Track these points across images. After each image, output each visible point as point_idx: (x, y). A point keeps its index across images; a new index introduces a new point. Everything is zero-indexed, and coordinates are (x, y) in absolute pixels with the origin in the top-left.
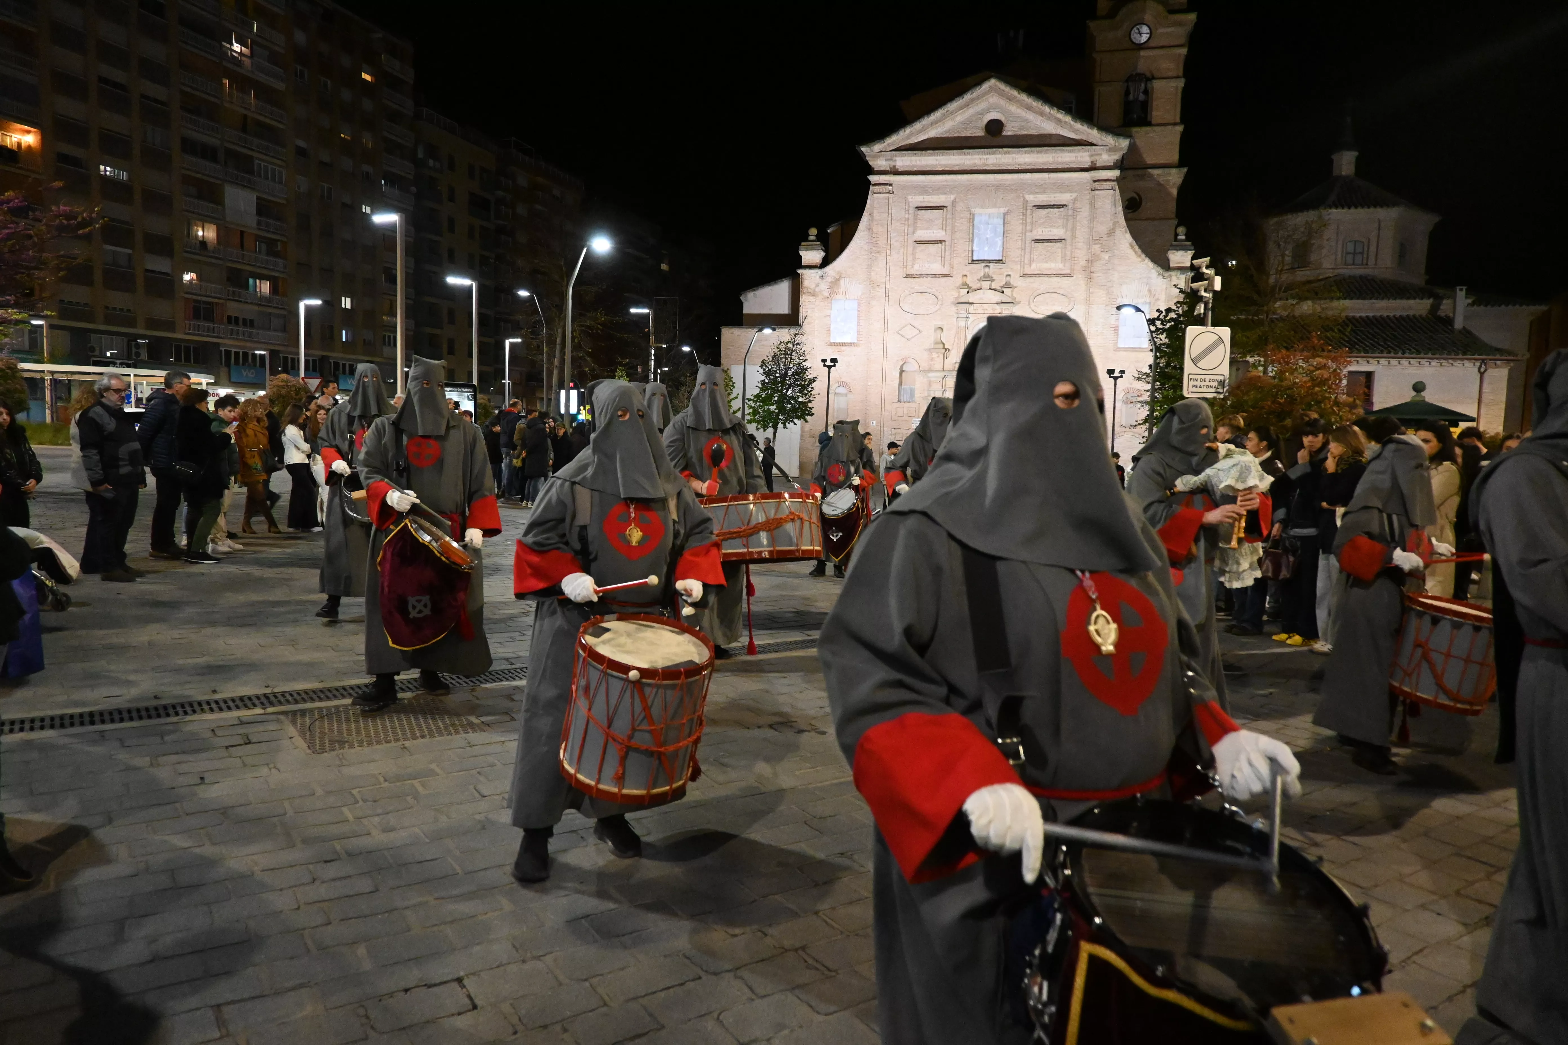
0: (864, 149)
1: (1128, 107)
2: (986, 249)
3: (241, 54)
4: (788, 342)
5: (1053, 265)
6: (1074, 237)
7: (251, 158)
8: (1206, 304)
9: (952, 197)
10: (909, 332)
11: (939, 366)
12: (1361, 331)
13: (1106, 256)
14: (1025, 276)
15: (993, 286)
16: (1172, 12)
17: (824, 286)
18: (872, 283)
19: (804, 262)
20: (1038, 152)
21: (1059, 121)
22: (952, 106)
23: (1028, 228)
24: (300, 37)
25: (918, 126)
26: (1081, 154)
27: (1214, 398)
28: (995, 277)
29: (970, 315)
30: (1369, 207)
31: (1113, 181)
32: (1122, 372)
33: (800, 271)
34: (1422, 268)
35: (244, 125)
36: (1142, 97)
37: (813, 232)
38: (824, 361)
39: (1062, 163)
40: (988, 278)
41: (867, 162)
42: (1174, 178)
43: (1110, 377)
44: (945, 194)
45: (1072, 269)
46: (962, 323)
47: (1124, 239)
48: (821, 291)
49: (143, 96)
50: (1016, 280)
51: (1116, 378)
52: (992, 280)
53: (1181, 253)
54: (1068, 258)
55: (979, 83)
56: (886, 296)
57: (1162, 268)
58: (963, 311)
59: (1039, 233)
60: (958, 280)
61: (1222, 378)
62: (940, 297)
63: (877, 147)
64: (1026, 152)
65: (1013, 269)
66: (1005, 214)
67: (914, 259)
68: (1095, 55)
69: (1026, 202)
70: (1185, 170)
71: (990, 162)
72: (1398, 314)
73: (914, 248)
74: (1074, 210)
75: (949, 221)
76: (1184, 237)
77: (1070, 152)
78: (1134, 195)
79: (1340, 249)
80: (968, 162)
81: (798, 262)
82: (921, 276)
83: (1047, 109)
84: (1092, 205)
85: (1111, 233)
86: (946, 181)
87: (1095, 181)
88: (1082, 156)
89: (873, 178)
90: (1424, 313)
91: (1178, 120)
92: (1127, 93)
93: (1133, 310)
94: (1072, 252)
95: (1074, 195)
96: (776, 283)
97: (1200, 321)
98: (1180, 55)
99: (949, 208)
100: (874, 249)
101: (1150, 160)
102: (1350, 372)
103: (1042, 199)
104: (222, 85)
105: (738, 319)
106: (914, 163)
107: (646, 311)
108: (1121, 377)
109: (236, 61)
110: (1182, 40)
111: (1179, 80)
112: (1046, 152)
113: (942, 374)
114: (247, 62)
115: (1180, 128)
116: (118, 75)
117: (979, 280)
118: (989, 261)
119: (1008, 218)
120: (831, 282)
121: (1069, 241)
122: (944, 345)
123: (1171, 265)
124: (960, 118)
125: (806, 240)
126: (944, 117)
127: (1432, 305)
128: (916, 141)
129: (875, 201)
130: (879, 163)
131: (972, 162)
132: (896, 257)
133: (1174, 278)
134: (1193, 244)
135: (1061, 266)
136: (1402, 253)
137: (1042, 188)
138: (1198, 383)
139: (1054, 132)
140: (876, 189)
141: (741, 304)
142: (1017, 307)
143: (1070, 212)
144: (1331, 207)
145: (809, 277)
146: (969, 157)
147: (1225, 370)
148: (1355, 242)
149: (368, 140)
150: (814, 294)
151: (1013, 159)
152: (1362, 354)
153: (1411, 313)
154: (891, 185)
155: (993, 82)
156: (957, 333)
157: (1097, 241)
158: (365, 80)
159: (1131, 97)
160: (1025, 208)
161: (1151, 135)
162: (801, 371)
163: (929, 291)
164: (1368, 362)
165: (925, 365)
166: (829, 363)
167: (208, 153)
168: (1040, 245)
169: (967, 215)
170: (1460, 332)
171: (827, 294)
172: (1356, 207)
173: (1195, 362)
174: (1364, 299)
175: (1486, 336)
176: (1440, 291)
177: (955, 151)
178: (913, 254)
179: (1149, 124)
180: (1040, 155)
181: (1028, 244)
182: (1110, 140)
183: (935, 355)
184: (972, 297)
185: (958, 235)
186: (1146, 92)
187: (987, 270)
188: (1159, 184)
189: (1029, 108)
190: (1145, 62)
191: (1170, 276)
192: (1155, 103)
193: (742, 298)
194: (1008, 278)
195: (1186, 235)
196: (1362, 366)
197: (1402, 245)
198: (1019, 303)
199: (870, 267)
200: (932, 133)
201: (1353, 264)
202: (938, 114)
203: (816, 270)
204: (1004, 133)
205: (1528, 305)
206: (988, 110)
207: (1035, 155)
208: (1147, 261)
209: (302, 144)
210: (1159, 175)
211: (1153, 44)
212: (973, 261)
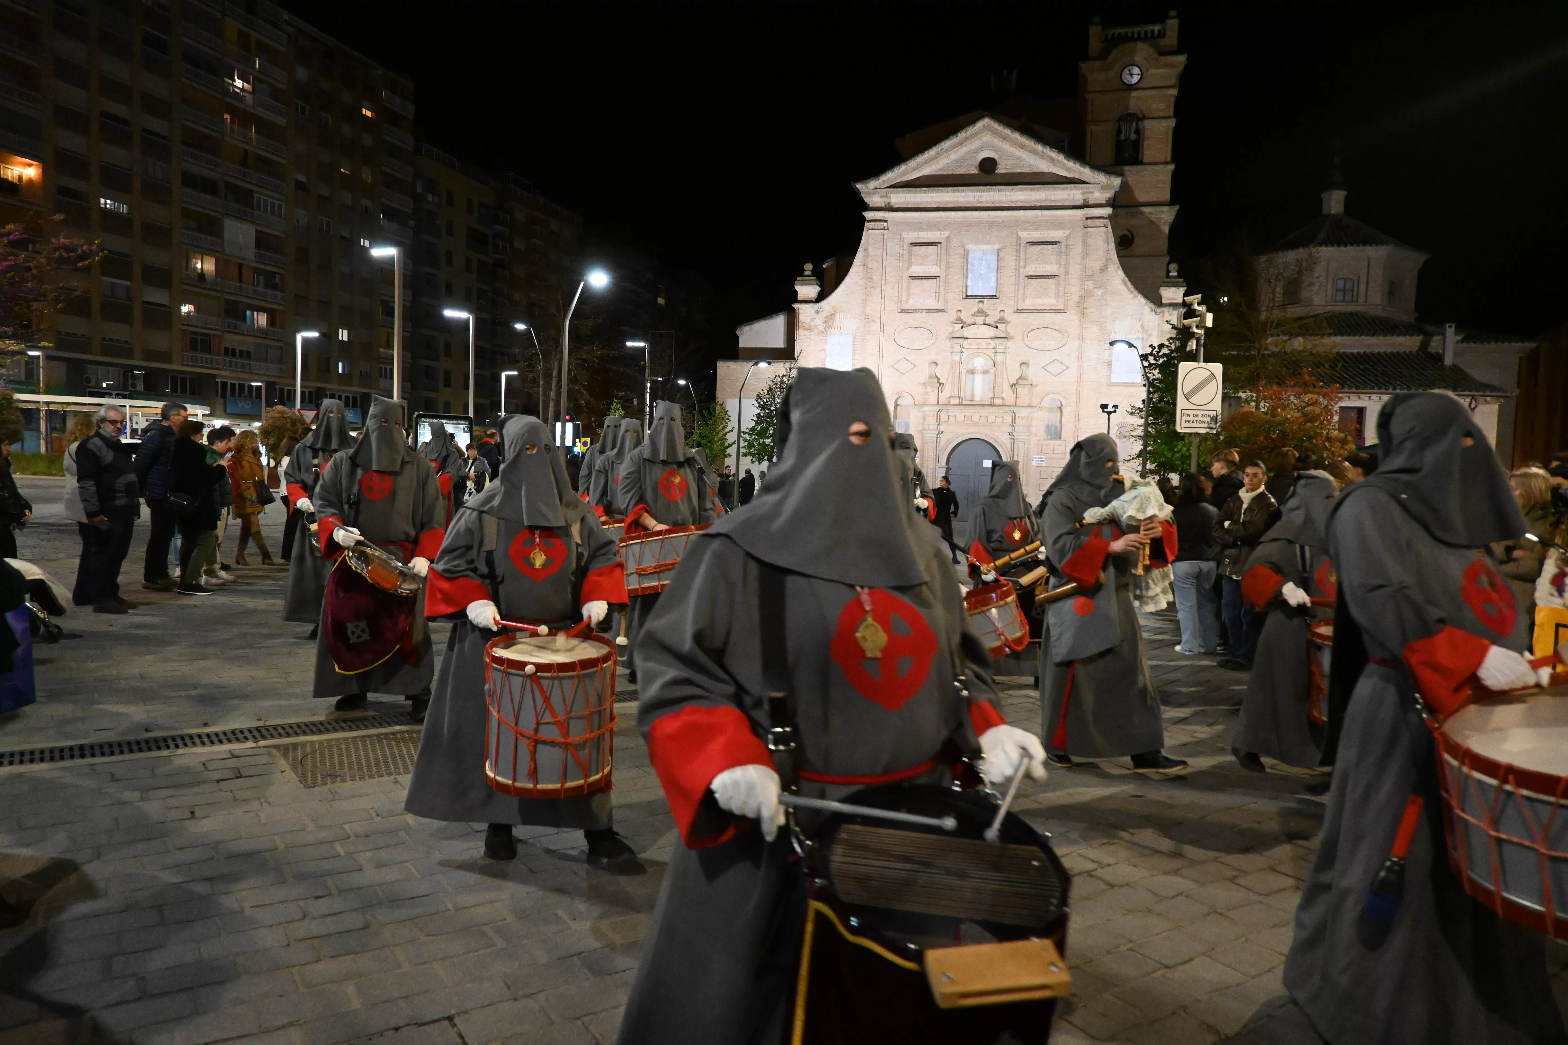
0: (859, 186)
1: (1119, 146)
2: (980, 284)
3: (243, 90)
4: (783, 376)
5: (1046, 301)
6: (1067, 273)
7: (251, 192)
8: (1198, 340)
9: (947, 233)
10: (904, 366)
11: (933, 399)
12: (1352, 367)
13: (1099, 292)
14: (1018, 311)
15: (987, 321)
16: (1162, 53)
17: (819, 321)
18: (868, 318)
19: (800, 297)
20: (1031, 190)
21: (1052, 160)
22: (946, 144)
23: (1022, 263)
24: (301, 73)
25: (912, 163)
26: (1074, 192)
27: (1207, 433)
28: (989, 312)
29: (964, 350)
30: (1358, 246)
31: (1105, 218)
32: (1116, 406)
33: (795, 306)
34: (1412, 305)
35: (245, 160)
36: (1133, 136)
37: (809, 267)
39: (1056, 201)
40: (981, 313)
41: (862, 199)
42: (1166, 216)
43: (1104, 411)
44: (939, 230)
45: (1065, 305)
46: (957, 358)
47: (1117, 276)
48: (816, 326)
49: (144, 131)
50: (1009, 316)
51: (1109, 413)
52: (987, 316)
53: (1173, 289)
54: (1062, 293)
55: (973, 122)
56: (881, 331)
57: (1155, 303)
58: (957, 346)
59: (1034, 269)
60: (953, 316)
61: (1213, 413)
62: (934, 332)
63: (872, 184)
64: (1019, 190)
65: (1007, 305)
66: (999, 251)
67: (909, 294)
68: (1087, 96)
69: (1019, 239)
70: (1177, 208)
71: (984, 199)
72: (1389, 350)
73: (909, 283)
74: (1066, 246)
75: (944, 257)
76: (1176, 274)
77: (1063, 189)
78: (1126, 232)
79: (1330, 286)
80: (962, 199)
81: (793, 297)
82: (915, 311)
83: (1039, 147)
84: (1085, 242)
85: (1104, 269)
86: (941, 217)
87: (1087, 219)
88: (1074, 194)
89: (868, 215)
90: (1414, 349)
91: (1169, 159)
92: (1119, 132)
93: (1125, 346)
94: (1065, 288)
95: (1067, 232)
96: (771, 317)
97: (1192, 357)
98: (1170, 95)
99: (944, 244)
100: (870, 284)
101: (1141, 197)
102: (1341, 408)
103: (1037, 236)
104: (224, 120)
105: (734, 353)
106: (908, 200)
107: (642, 344)
108: (1115, 411)
109: (237, 97)
110: (1173, 82)
111: (1169, 120)
112: (1037, 190)
113: (937, 408)
114: (249, 98)
115: (1172, 167)
116: (120, 110)
117: (973, 315)
118: (984, 297)
119: (1002, 254)
120: (826, 317)
121: (1062, 277)
122: (938, 379)
123: (1164, 301)
124: (954, 156)
125: (802, 275)
126: (938, 154)
127: (1422, 342)
128: (911, 178)
129: (870, 238)
130: (874, 200)
131: (966, 199)
132: (890, 291)
133: (1166, 314)
134: (1185, 281)
135: (1054, 302)
136: (1392, 290)
137: (1036, 225)
138: (1191, 418)
139: (1047, 170)
140: (871, 225)
141: (736, 338)
142: (1011, 342)
143: (1063, 249)
144: (1320, 245)
145: (805, 312)
146: (963, 194)
147: (1217, 405)
148: (1345, 279)
149: (367, 175)
150: (809, 329)
151: (1006, 196)
152: (1354, 390)
153: (1401, 349)
154: (886, 221)
155: (987, 121)
156: (952, 367)
157: (1090, 277)
158: (365, 115)
159: (1123, 137)
160: (1019, 244)
161: (1142, 173)
163: (923, 325)
164: (1359, 398)
165: (919, 399)
167: (209, 187)
168: (1033, 282)
169: (961, 251)
170: (1450, 368)
172: (1346, 246)
173: (1187, 397)
174: (1355, 335)
175: (1476, 373)
176: (1430, 328)
177: (950, 188)
178: (908, 289)
179: (1141, 163)
180: (1033, 193)
181: (1021, 280)
182: (1101, 178)
183: (929, 389)
184: (966, 332)
185: (952, 270)
186: (1137, 131)
187: (981, 305)
188: (1152, 223)
189: (1022, 147)
190: (1136, 102)
191: (1163, 312)
192: (1146, 143)
193: (738, 332)
194: (1002, 313)
195: (1178, 271)
196: (1354, 402)
197: (1392, 284)
198: (1013, 338)
199: (864, 302)
200: (927, 171)
201: (1343, 301)
202: (933, 152)
203: (811, 305)
204: (998, 171)
205: (1517, 342)
206: (981, 149)
207: (1028, 193)
208: (1140, 297)
209: (302, 178)
210: (1150, 213)
211: (1144, 84)
212: (967, 297)
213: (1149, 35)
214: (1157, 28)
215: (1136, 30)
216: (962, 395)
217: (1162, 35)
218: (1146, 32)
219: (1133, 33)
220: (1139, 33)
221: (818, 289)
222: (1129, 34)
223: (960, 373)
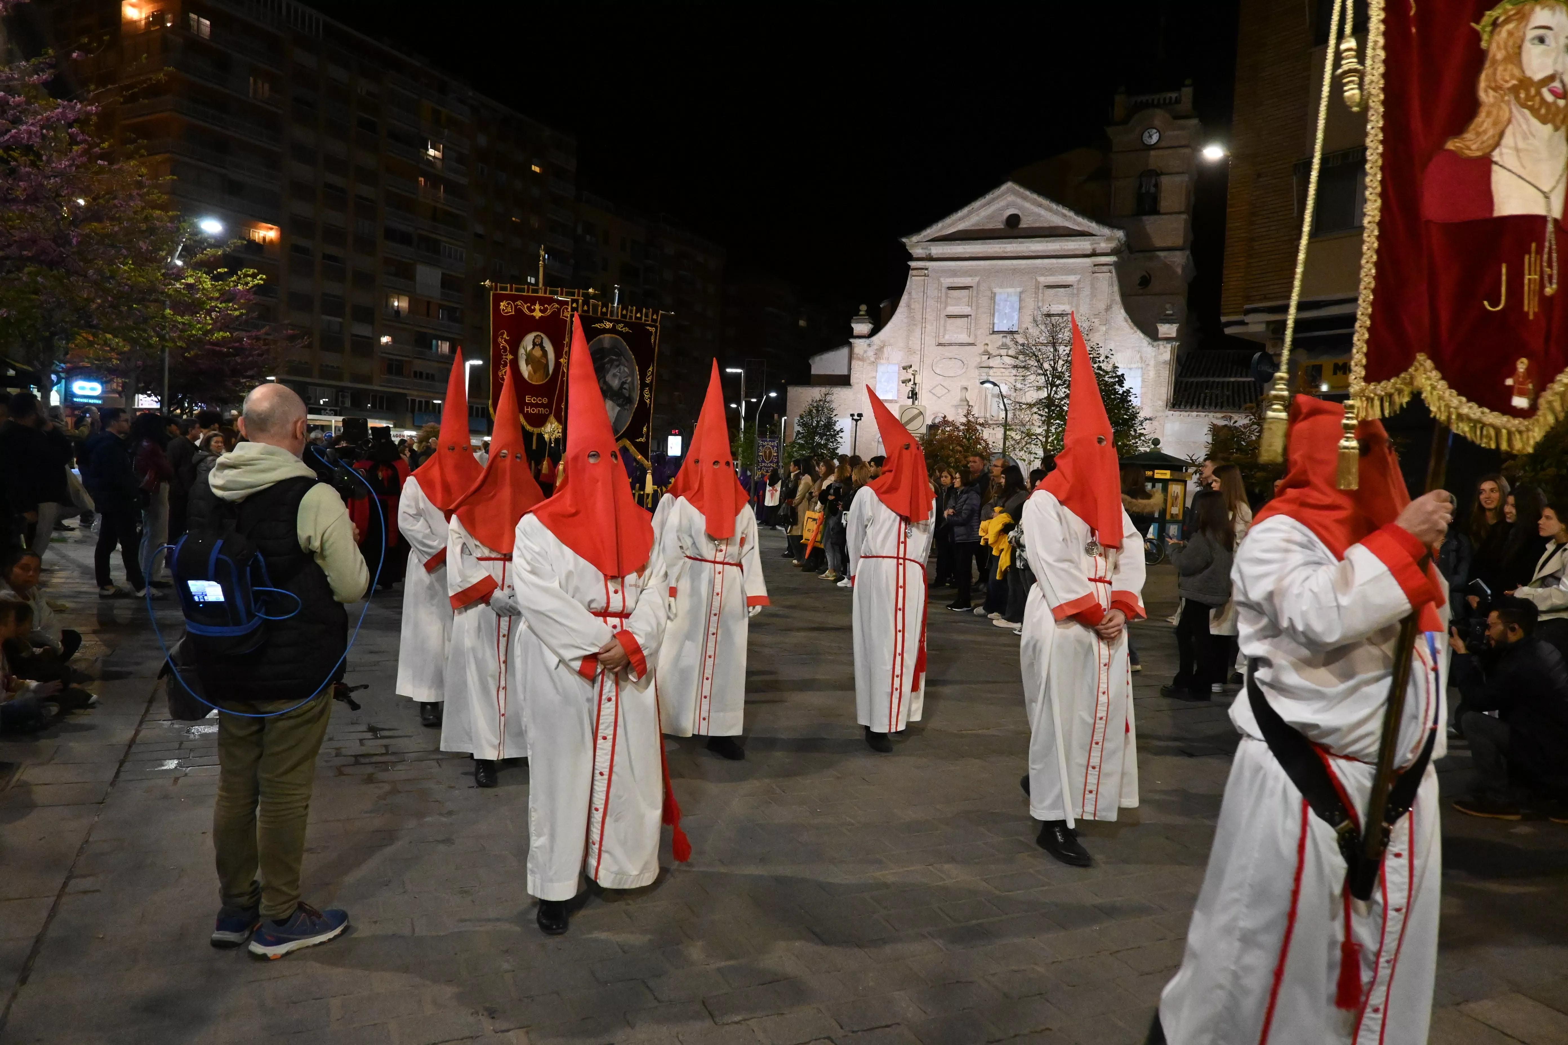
0: (904, 240)
1: (1140, 198)
2: (1005, 322)
3: (434, 157)
7: (439, 242)
9: (977, 279)
10: (939, 391)
13: (1104, 328)
15: (1010, 353)
16: (1177, 117)
17: (871, 353)
20: (1048, 242)
21: (1065, 216)
22: (976, 204)
23: (1040, 304)
24: (482, 140)
25: (948, 221)
26: (1084, 243)
28: (1011, 345)
31: (1111, 265)
33: (851, 340)
35: (434, 215)
36: (1153, 190)
37: (863, 308)
38: (852, 415)
39: (1068, 250)
40: (1004, 346)
41: (907, 251)
42: (1179, 260)
44: (972, 276)
47: (1120, 315)
48: (868, 358)
49: (357, 196)
50: (1029, 348)
52: (1009, 348)
53: (1169, 326)
55: (998, 186)
56: (921, 361)
57: (1152, 338)
58: (984, 374)
59: (1049, 309)
60: (980, 348)
62: (965, 362)
63: (915, 239)
64: (1038, 242)
65: (1027, 339)
66: (1021, 293)
67: (945, 330)
68: (1113, 155)
69: (1038, 283)
71: (1008, 250)
73: (945, 321)
74: (1078, 289)
75: (974, 299)
76: (1171, 312)
77: (1073, 241)
78: (1145, 274)
80: (989, 250)
81: (850, 333)
82: (950, 344)
83: (1054, 206)
84: (1093, 285)
85: (1108, 308)
86: (972, 266)
87: (1095, 265)
88: (1084, 245)
89: (913, 264)
91: (1184, 209)
92: (1141, 186)
95: (1078, 277)
96: (836, 349)
98: (1184, 154)
99: (975, 287)
100: (912, 322)
101: (1158, 243)
103: (1052, 280)
104: (419, 183)
105: (806, 379)
106: (945, 251)
107: (739, 371)
109: (430, 163)
110: (1188, 141)
111: (1183, 175)
112: (1054, 241)
114: (439, 164)
115: (1186, 216)
116: (339, 181)
117: (998, 348)
118: (1007, 332)
119: (1023, 296)
120: (877, 349)
122: (968, 402)
123: (1160, 336)
124: (984, 213)
125: (857, 315)
126: (970, 213)
128: (950, 232)
129: (913, 283)
130: (917, 252)
131: (993, 250)
132: (929, 328)
133: (1161, 347)
134: (1178, 318)
137: (1052, 272)
139: (1061, 224)
140: (915, 272)
141: (810, 367)
143: (1075, 291)
145: (859, 345)
146: (990, 246)
149: (535, 222)
150: (862, 359)
151: (1027, 247)
154: (927, 269)
155: (1009, 184)
156: (979, 392)
157: (1096, 315)
158: (535, 172)
159: (1143, 190)
160: (1037, 288)
161: (1159, 222)
162: (830, 425)
163: (957, 356)
166: (856, 417)
167: (405, 239)
168: (1049, 319)
169: (989, 294)
171: (872, 359)
177: (979, 241)
178: (945, 326)
179: (1158, 213)
180: (1049, 244)
181: (1039, 318)
182: (1106, 231)
183: (960, 411)
184: (991, 363)
185: (981, 310)
186: (1156, 185)
187: (1004, 340)
188: (1166, 264)
189: (1040, 205)
190: (1154, 160)
191: (1159, 345)
192: (1163, 195)
193: (810, 361)
198: (1031, 367)
199: (908, 337)
200: (961, 226)
202: (965, 210)
203: (865, 340)
204: (1021, 226)
206: (1007, 206)
207: (1045, 244)
208: (1139, 332)
209: (479, 229)
210: (1165, 257)
211: (1163, 144)
212: (994, 332)
213: (1167, 101)
214: (1174, 95)
215: (1156, 97)
216: (988, 415)
217: (1178, 101)
218: (1165, 99)
219: (1153, 100)
220: (1159, 100)
221: (870, 326)
222: (1150, 101)
223: (986, 396)
